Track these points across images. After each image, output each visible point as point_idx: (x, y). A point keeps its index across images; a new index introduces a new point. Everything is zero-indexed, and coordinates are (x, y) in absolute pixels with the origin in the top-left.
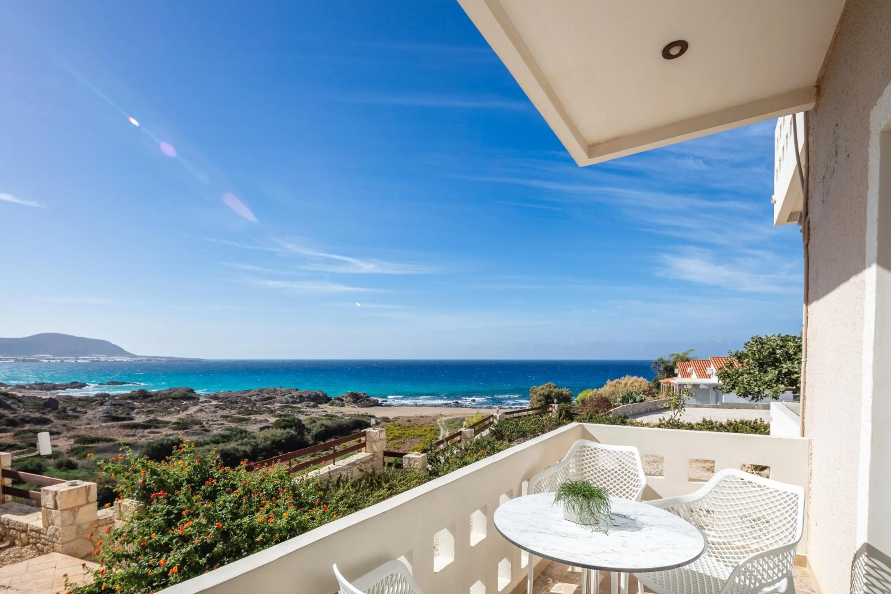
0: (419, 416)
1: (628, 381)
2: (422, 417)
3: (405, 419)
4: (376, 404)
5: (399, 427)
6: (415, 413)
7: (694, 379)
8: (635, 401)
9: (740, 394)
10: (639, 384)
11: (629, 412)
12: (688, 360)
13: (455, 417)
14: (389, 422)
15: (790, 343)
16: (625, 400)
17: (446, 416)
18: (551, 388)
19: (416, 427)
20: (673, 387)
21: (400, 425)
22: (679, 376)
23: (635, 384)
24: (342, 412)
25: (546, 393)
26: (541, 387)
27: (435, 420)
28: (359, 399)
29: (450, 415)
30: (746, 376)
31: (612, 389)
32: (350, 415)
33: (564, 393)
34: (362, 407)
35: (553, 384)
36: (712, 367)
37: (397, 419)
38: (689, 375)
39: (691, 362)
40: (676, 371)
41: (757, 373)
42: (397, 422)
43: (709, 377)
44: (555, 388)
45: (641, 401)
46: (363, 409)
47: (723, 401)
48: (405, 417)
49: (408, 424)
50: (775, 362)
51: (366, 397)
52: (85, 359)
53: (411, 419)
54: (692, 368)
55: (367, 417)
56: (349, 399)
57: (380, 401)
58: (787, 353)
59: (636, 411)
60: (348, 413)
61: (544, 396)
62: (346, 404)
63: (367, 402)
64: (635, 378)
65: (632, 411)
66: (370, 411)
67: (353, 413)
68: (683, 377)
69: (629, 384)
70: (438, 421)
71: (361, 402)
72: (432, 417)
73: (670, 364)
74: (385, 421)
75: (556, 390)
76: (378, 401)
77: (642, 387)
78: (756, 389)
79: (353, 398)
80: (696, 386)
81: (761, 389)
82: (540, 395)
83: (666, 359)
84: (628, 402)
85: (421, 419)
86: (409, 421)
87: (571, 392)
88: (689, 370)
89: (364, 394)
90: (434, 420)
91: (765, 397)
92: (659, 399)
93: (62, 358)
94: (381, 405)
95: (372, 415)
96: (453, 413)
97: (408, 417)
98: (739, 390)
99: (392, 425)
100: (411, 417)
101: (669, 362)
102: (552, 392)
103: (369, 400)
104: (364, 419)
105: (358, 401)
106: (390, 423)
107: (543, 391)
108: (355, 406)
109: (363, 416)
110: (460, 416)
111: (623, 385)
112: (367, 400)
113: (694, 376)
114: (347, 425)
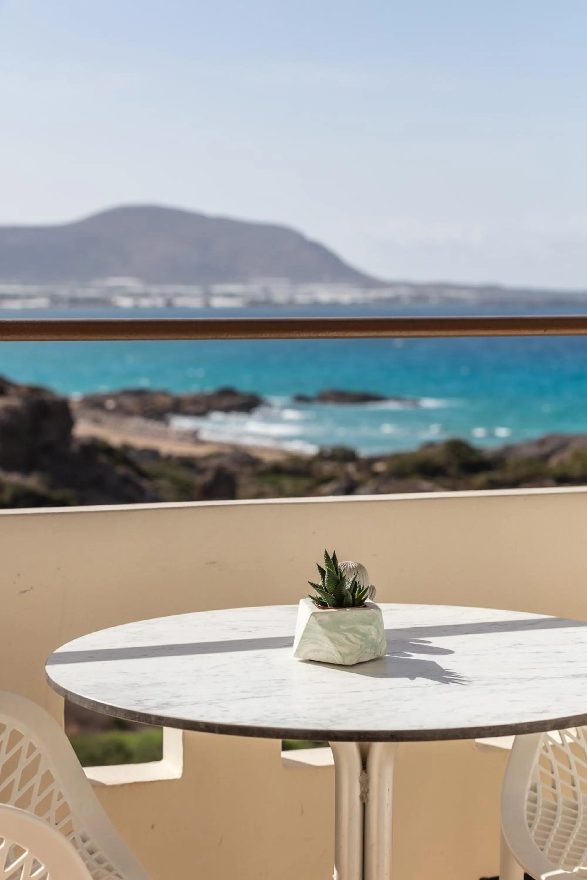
52: (230, 295)
93: (170, 289)
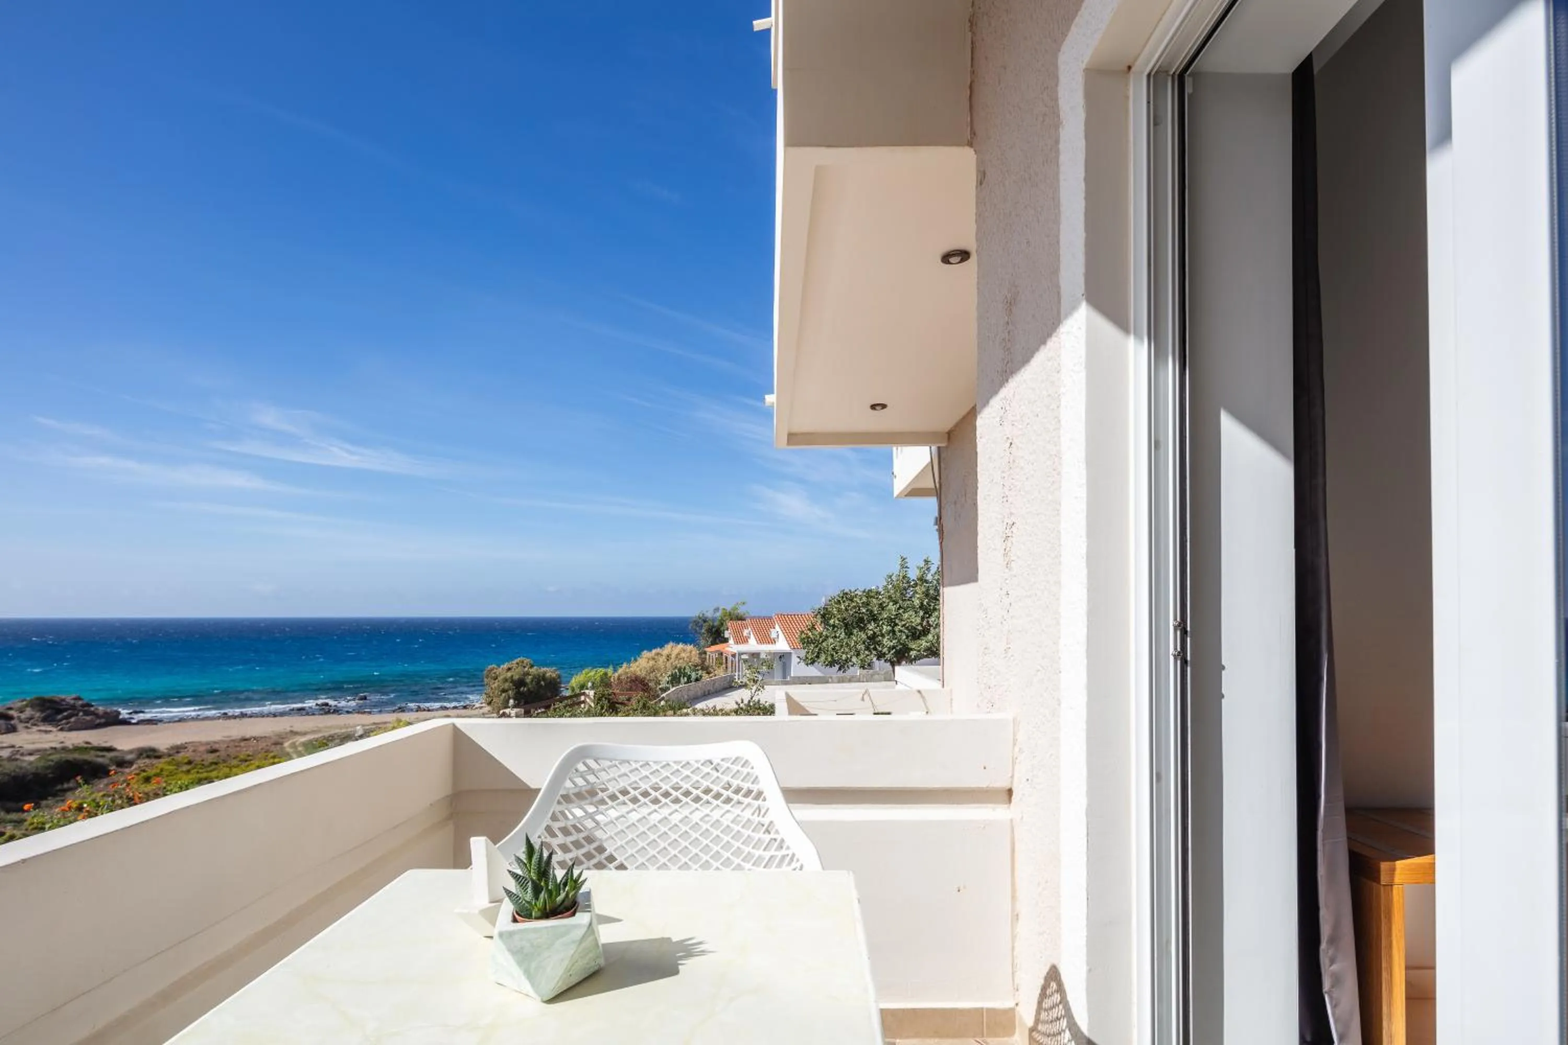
0: (239, 737)
1: (672, 650)
2: (245, 740)
3: (202, 749)
4: (114, 720)
5: (189, 767)
6: (226, 734)
7: (753, 645)
8: (689, 681)
9: (827, 663)
10: (688, 654)
11: (683, 697)
12: (741, 619)
13: (326, 734)
14: (159, 757)
15: (874, 600)
16: (675, 680)
17: (305, 734)
18: (524, 667)
19: (235, 762)
20: (726, 658)
21: (190, 763)
22: (731, 641)
23: (683, 655)
24: (13, 747)
25: (516, 677)
26: (506, 666)
27: (282, 744)
28: (60, 711)
29: (313, 732)
30: (831, 640)
31: (652, 663)
32: (38, 751)
33: (548, 675)
34: (70, 730)
35: (527, 661)
36: (777, 627)
37: (178, 749)
38: (745, 640)
39: (748, 621)
40: (727, 634)
41: (843, 636)
42: (179, 757)
43: (773, 641)
44: (532, 666)
45: (697, 680)
46: (74, 734)
47: (792, 675)
48: (201, 743)
49: (211, 758)
50: (860, 623)
51: (83, 706)
53: (216, 746)
54: (750, 629)
55: (93, 752)
56: (29, 712)
57: (124, 713)
58: (872, 612)
59: (692, 693)
60: (31, 747)
61: (512, 681)
62: (20, 726)
63: (88, 718)
64: (681, 646)
65: (688, 696)
66: (96, 737)
67: (47, 746)
68: (737, 642)
69: (673, 656)
70: (286, 744)
71: (67, 718)
72: (270, 738)
73: (716, 624)
74: (148, 757)
75: (533, 670)
76: (119, 713)
77: (692, 660)
78: (844, 657)
79: (42, 711)
80: (755, 655)
81: (849, 656)
82: (506, 680)
83: (709, 615)
84: (679, 682)
85: (242, 744)
86: (214, 751)
87: (558, 672)
88: (745, 633)
89: (78, 699)
90: (276, 744)
91: (852, 666)
92: (715, 676)
94: (125, 722)
95: (107, 745)
96: (321, 725)
97: (207, 743)
98: (826, 659)
99: (169, 763)
100: (215, 742)
101: (714, 620)
102: (528, 674)
103: (93, 713)
104: (86, 757)
105: (60, 717)
106: (162, 760)
107: (509, 674)
108: (49, 728)
109: (77, 749)
110: (337, 731)
111: (664, 657)
112: (87, 713)
113: (752, 641)
114: (36, 775)
